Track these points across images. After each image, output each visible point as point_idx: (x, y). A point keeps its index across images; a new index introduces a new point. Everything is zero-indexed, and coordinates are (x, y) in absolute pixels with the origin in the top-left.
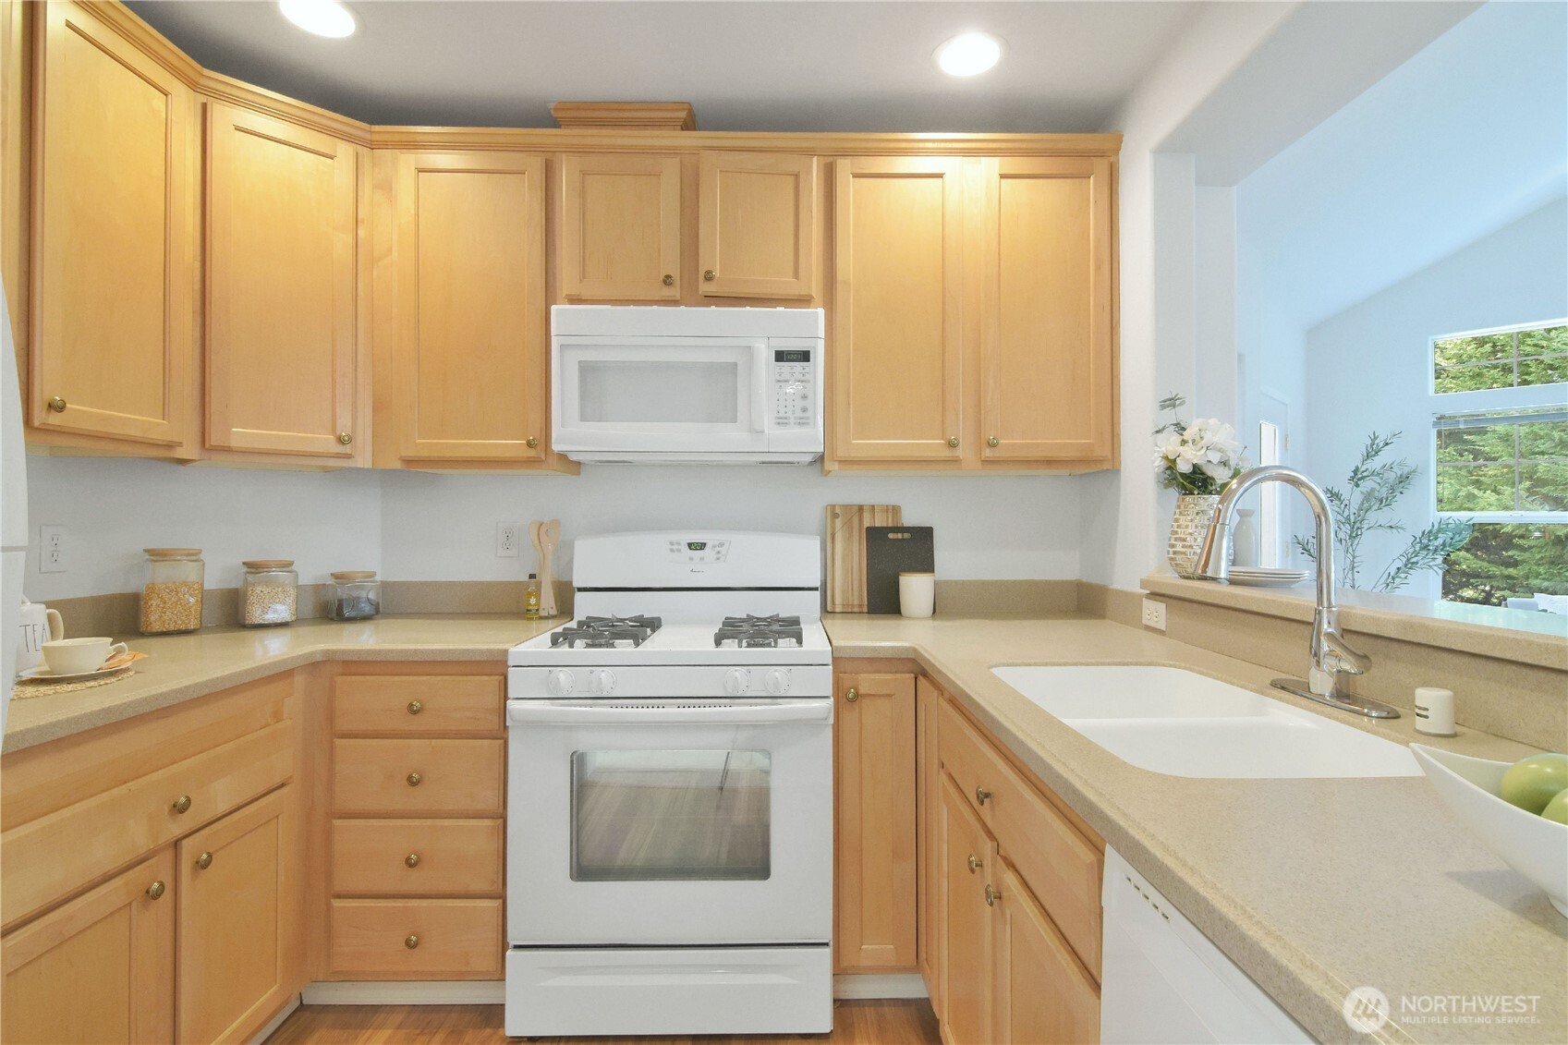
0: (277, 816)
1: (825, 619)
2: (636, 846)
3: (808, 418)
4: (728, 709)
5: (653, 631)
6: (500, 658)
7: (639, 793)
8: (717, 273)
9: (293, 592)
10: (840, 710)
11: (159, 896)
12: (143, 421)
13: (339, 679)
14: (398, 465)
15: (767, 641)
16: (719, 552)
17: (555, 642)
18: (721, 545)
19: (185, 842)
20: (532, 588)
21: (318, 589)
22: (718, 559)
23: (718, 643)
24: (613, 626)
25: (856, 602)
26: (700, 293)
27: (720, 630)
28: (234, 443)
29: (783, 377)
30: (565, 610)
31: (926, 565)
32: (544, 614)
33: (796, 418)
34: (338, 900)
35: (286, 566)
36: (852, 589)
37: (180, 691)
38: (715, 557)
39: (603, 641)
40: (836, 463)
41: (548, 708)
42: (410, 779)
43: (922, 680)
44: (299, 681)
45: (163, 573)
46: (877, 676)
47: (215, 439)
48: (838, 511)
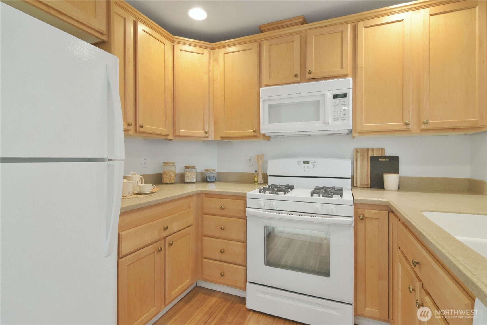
0: (189, 234)
1: (353, 189)
2: (288, 258)
3: (346, 117)
4: (314, 217)
5: (291, 190)
6: (244, 195)
7: (290, 241)
8: (313, 71)
9: (195, 174)
10: (357, 222)
11: (161, 251)
12: (160, 129)
13: (204, 198)
14: (220, 139)
15: (329, 195)
16: (314, 165)
17: (260, 192)
18: (315, 162)
19: (167, 238)
20: (256, 175)
21: (202, 173)
22: (313, 167)
23: (312, 194)
24: (279, 187)
25: (366, 183)
26: (307, 78)
27: (313, 191)
28: (181, 134)
29: (337, 104)
30: (265, 182)
31: (395, 170)
32: (259, 183)
33: (341, 118)
34: (205, 259)
35: (194, 167)
36: (364, 179)
37: (165, 198)
38: (313, 166)
39: (275, 192)
40: (357, 133)
41: (257, 211)
42: (221, 228)
43: (391, 215)
44: (195, 198)
45: (167, 168)
46: (372, 211)
47: (176, 134)
48: (358, 150)
